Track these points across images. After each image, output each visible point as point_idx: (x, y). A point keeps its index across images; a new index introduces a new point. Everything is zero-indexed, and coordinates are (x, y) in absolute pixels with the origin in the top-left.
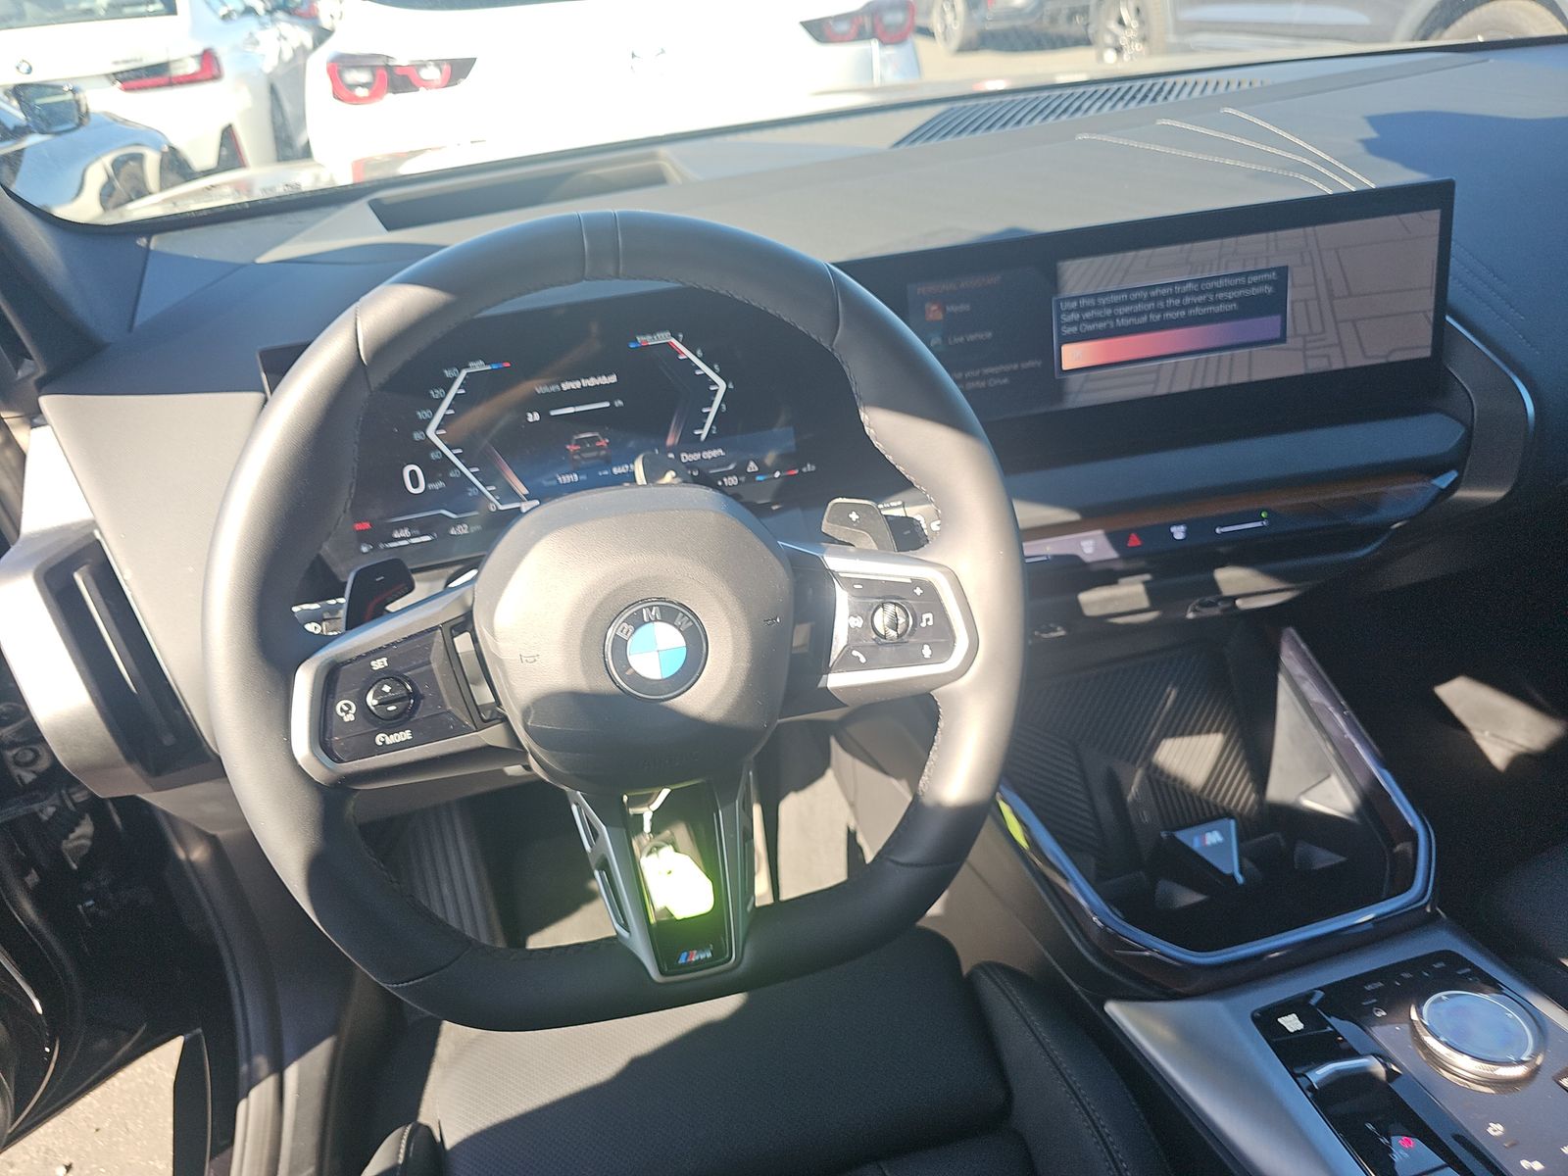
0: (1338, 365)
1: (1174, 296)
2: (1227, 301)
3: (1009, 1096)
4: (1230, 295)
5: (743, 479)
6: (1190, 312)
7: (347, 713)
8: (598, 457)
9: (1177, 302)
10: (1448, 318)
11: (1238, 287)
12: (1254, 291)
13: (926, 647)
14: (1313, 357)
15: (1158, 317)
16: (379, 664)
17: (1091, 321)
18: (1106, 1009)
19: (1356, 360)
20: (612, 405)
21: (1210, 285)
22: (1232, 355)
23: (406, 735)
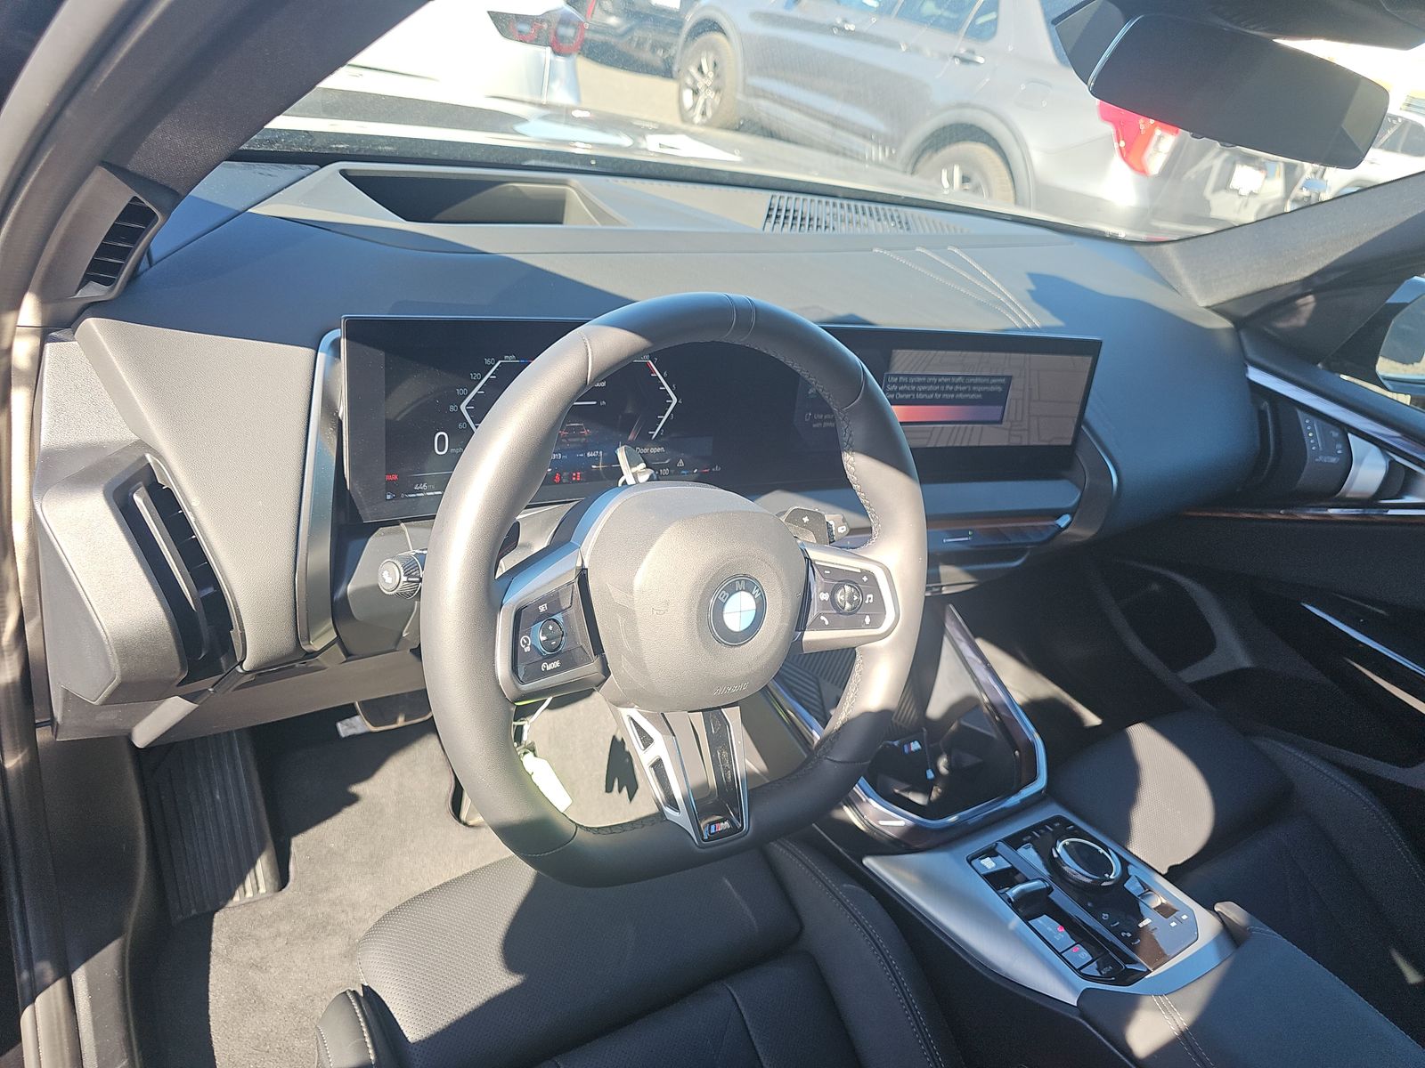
0: (1025, 443)
1: (951, 384)
2: (977, 392)
3: (802, 928)
4: (980, 389)
5: (672, 471)
6: (957, 396)
7: (526, 646)
8: (579, 442)
9: (951, 388)
10: (1083, 427)
11: (985, 384)
12: (992, 389)
13: (868, 617)
14: (1015, 436)
15: (940, 396)
16: (542, 609)
17: (902, 392)
18: (864, 862)
19: (1035, 442)
20: (598, 403)
21: (972, 380)
22: (973, 428)
23: (557, 664)
